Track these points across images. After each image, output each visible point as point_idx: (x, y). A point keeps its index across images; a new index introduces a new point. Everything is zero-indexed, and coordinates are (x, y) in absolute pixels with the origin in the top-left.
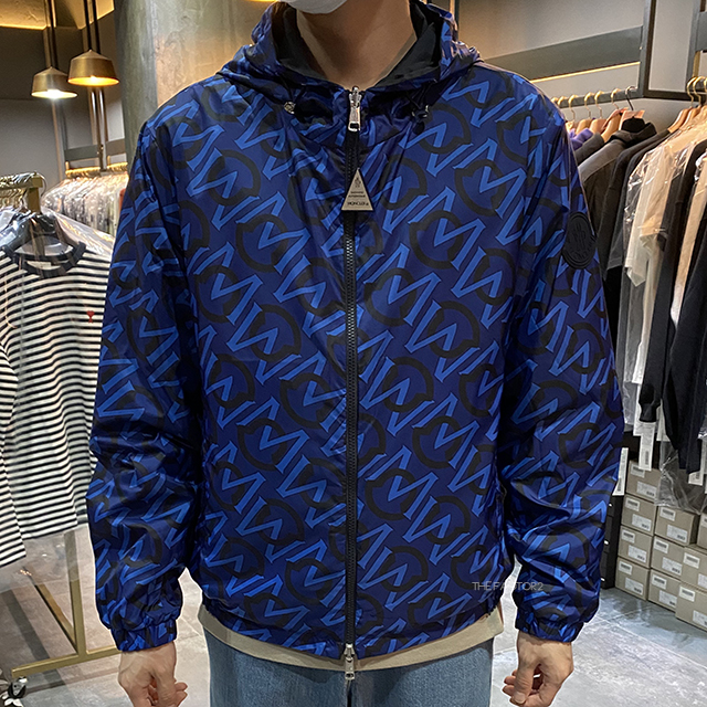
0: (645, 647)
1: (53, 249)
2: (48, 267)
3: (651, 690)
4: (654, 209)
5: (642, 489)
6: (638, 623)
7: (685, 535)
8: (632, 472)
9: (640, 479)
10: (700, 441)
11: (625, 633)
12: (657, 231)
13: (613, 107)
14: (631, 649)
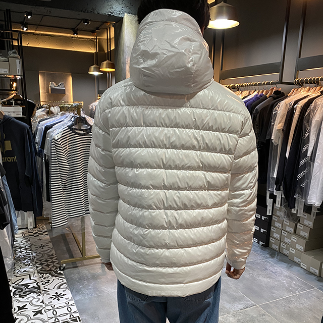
0: (276, 268)
1: (84, 127)
2: (82, 132)
3: (276, 283)
4: (281, 120)
5: (278, 213)
6: (275, 260)
7: (292, 230)
8: (275, 207)
9: (278, 210)
10: (295, 198)
11: (270, 263)
12: (282, 128)
13: (271, 87)
14: (271, 268)
